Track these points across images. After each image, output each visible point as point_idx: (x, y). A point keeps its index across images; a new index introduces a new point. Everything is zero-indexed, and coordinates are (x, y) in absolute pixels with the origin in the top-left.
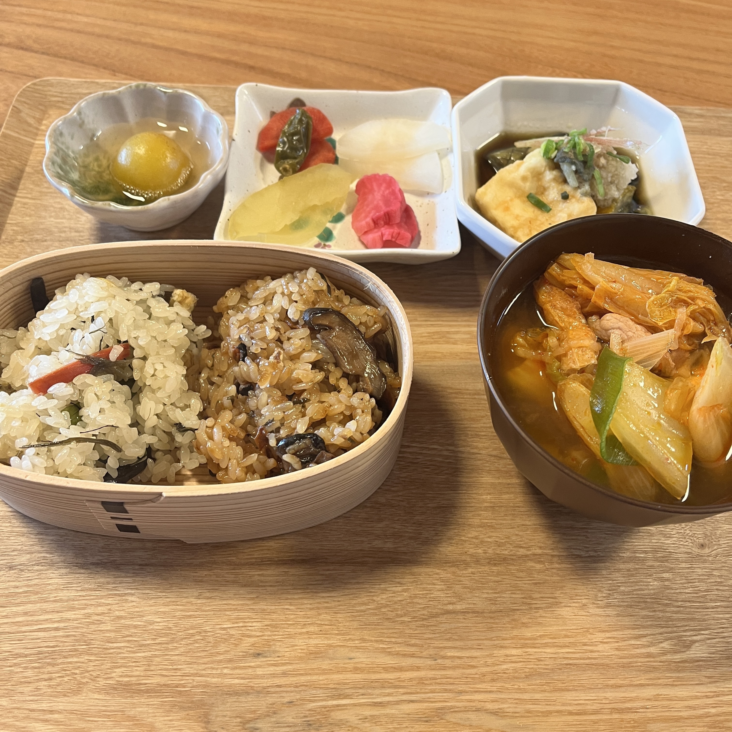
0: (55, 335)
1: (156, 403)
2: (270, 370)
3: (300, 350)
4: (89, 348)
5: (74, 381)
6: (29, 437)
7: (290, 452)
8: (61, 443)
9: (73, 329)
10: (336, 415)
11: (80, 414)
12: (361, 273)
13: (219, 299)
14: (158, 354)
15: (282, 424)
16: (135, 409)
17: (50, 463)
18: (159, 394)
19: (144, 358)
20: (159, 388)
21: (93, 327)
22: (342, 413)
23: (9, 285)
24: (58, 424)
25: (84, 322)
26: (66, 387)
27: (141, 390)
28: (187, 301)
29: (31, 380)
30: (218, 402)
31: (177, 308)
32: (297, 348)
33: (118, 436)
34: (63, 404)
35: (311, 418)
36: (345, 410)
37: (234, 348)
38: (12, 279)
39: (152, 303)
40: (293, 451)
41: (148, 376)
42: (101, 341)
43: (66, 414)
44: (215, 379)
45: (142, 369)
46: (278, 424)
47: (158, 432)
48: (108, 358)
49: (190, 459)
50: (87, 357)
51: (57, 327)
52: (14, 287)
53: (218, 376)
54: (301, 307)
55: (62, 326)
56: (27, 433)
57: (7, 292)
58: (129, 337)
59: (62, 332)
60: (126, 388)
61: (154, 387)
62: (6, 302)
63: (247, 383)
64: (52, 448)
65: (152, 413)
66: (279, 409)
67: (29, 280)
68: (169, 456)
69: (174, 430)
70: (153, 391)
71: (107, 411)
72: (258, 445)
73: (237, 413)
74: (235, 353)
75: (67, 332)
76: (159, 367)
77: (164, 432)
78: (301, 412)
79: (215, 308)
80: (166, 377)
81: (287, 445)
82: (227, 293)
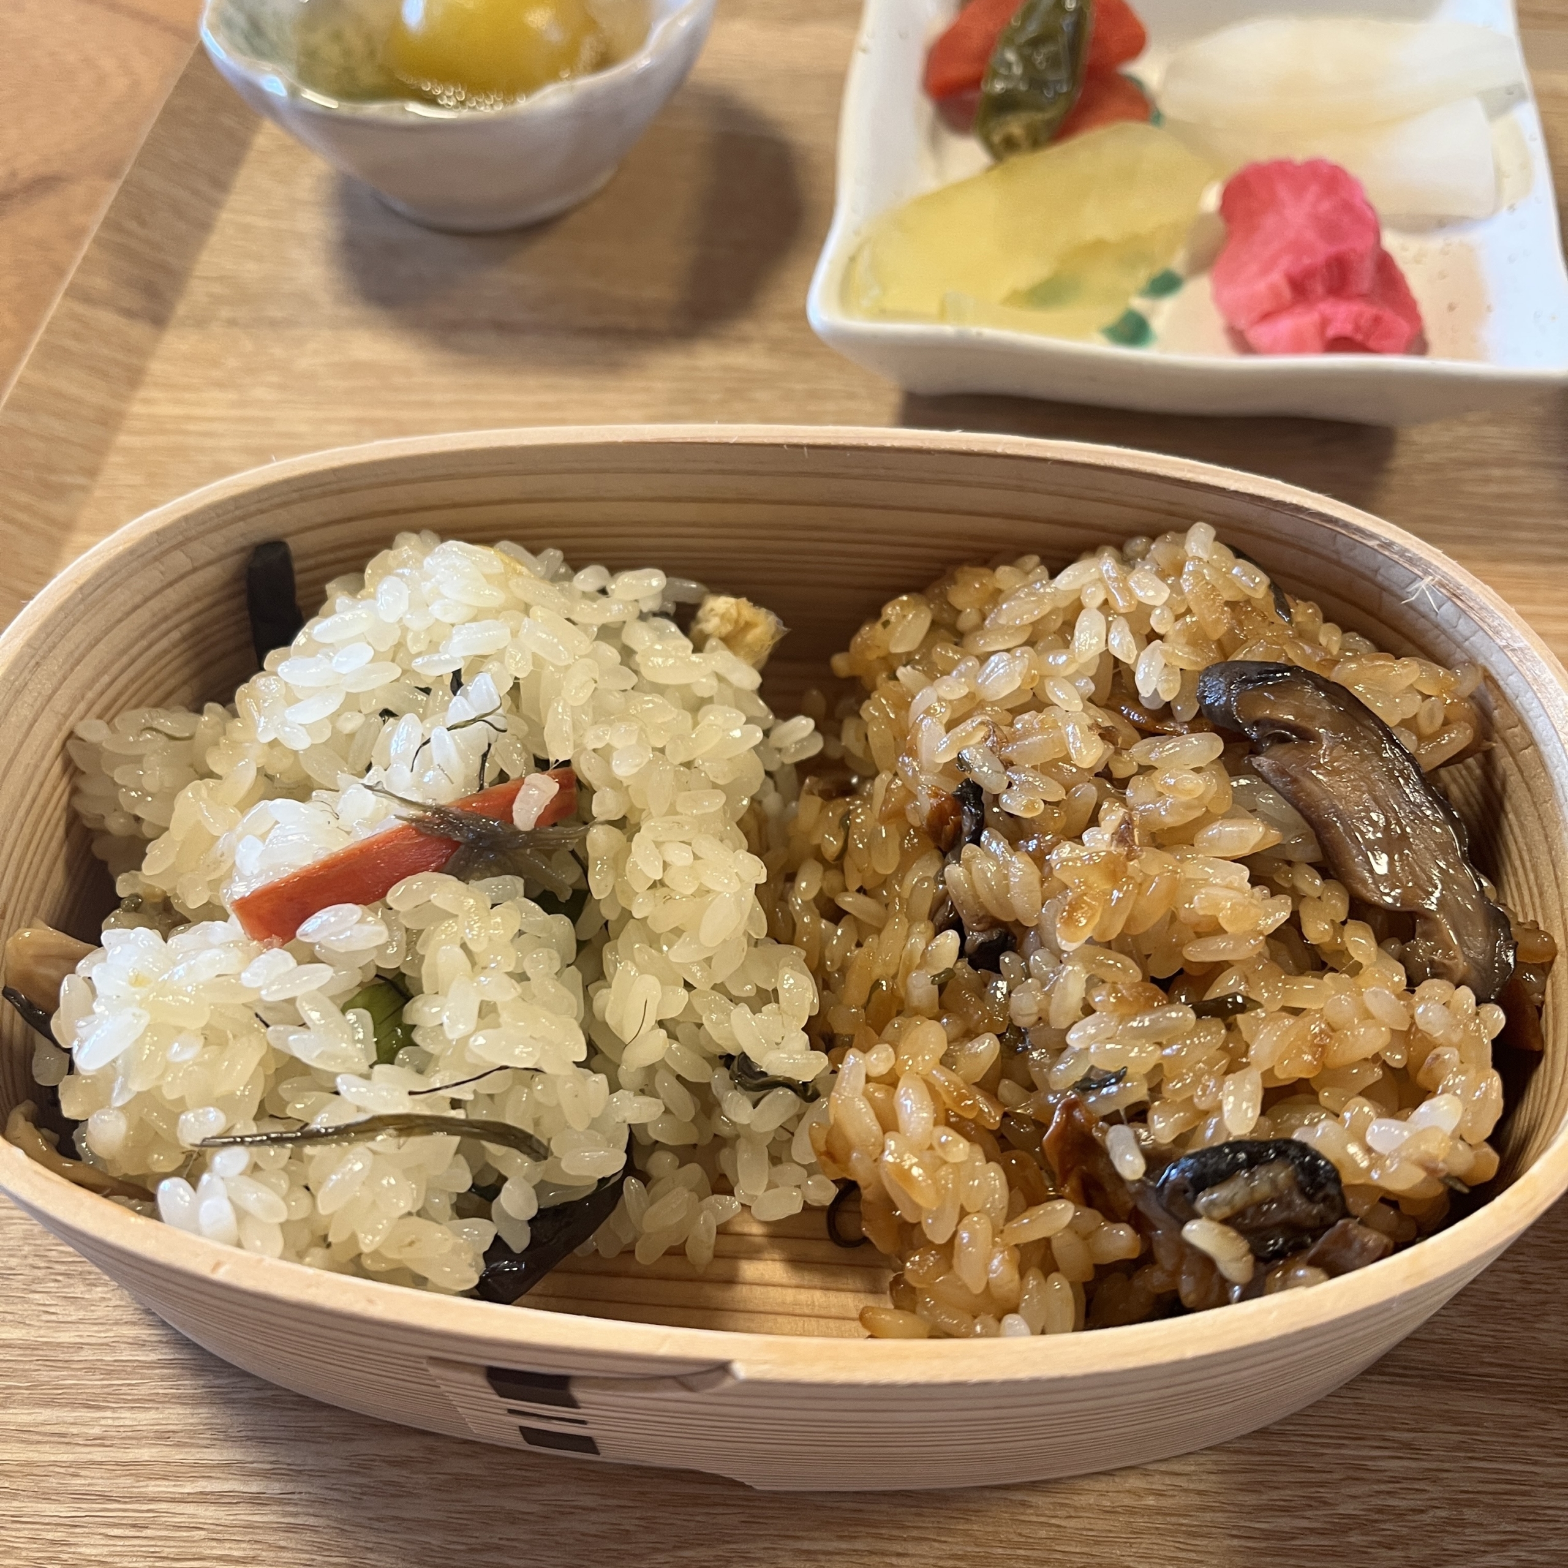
0: (327, 734)
1: (663, 983)
2: (1100, 884)
3: (1197, 813)
4: (444, 781)
5: (390, 898)
6: (226, 1103)
7: (1217, 1213)
8: (343, 1133)
9: (387, 713)
10: (1353, 1065)
11: (408, 1020)
12: (1388, 545)
13: (855, 629)
14: (672, 811)
15: (1155, 1091)
16: (588, 1000)
17: (301, 1206)
18: (679, 954)
19: (624, 825)
20: (678, 932)
21: (461, 707)
22: (1376, 1058)
23: (180, 560)
24: (333, 1057)
25: (427, 691)
26: (361, 921)
27: (606, 932)
28: (751, 636)
29: (241, 890)
30: (877, 984)
31: (719, 658)
32: (1188, 807)
33: (538, 1104)
34: (350, 979)
35: (1268, 1074)
36: (1388, 1047)
37: (936, 795)
38: (190, 540)
39: (641, 637)
40: (1226, 1211)
41: (640, 887)
42: (485, 756)
43: (361, 1021)
44: (848, 901)
45: (619, 859)
46: (1137, 1091)
47: (665, 1083)
48: (507, 816)
49: (771, 1185)
50: (438, 810)
51: (333, 706)
52: (195, 570)
53: (861, 890)
54: (1185, 657)
55: (351, 702)
56: (222, 1089)
57: (170, 584)
58: (579, 747)
59: (351, 723)
60: (561, 923)
61: (661, 926)
62: (166, 618)
63: (994, 923)
64: (308, 1150)
65: (651, 1020)
66: (1141, 1034)
67: (243, 549)
68: (694, 1170)
69: (719, 1078)
70: (653, 940)
71: (505, 1017)
72: (1054, 1161)
73: (955, 1031)
74: (939, 817)
75: (367, 725)
76: (680, 857)
77: (679, 1077)
78: (1224, 1048)
79: (840, 663)
80: (704, 892)
81: (1202, 1181)
82: (891, 611)
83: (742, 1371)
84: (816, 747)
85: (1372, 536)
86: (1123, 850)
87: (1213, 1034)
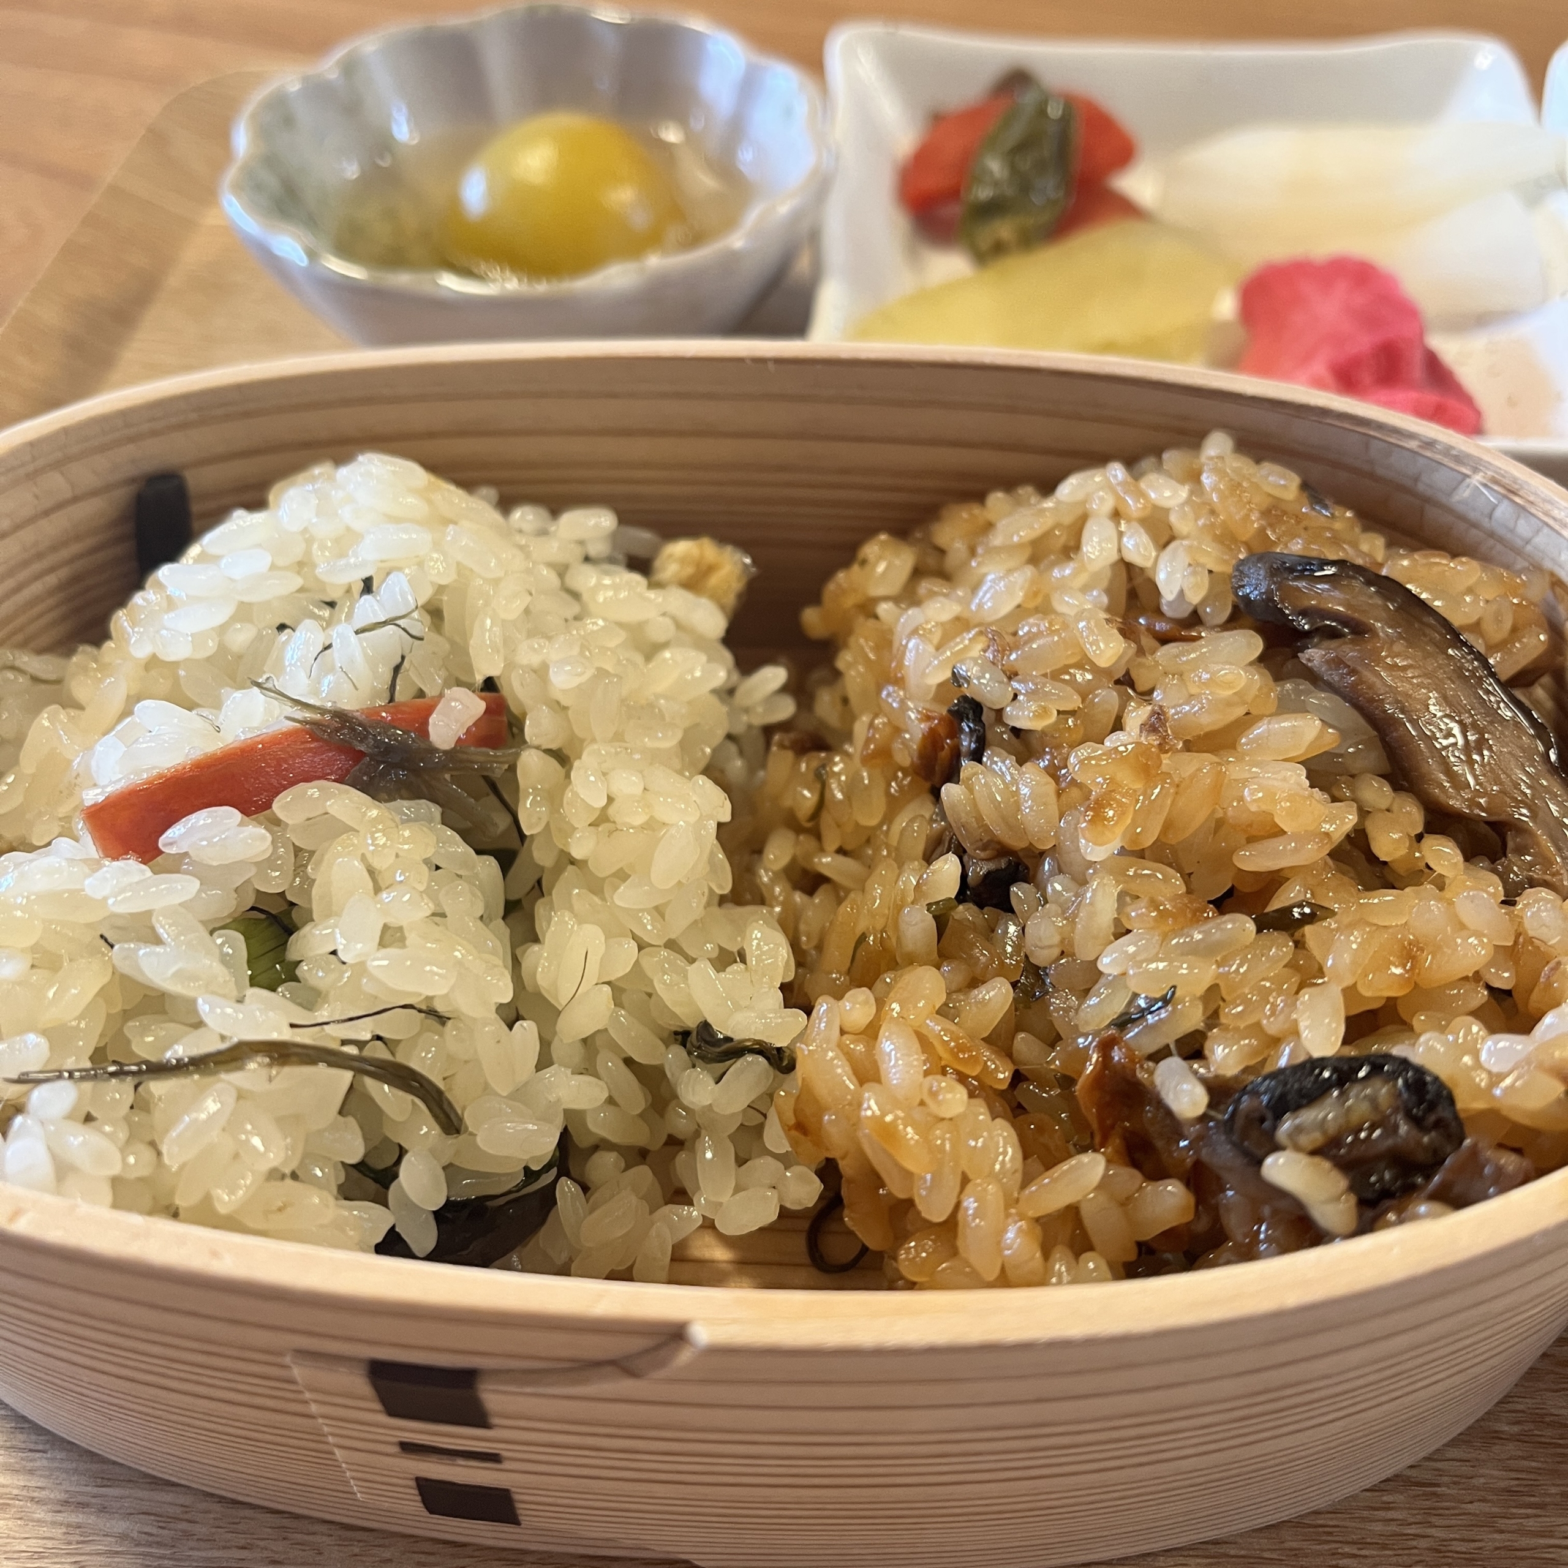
0: (212, 645)
1: (608, 936)
2: (1128, 780)
3: (1239, 711)
4: (347, 686)
5: (276, 806)
6: (55, 1034)
7: (1305, 1140)
8: (200, 1064)
9: (282, 627)
10: (1452, 985)
11: (292, 955)
13: (828, 574)
14: (618, 737)
15: (1213, 1018)
16: (516, 964)
17: (137, 1162)
18: (625, 897)
19: (562, 757)
20: (622, 876)
21: (369, 609)
22: (1477, 977)
23: (57, 484)
24: (194, 978)
25: (331, 604)
26: (241, 824)
27: (539, 889)
28: (714, 580)
29: (93, 796)
30: (863, 938)
31: (677, 601)
32: (1229, 703)
33: (451, 1059)
34: (225, 903)
35: (1350, 993)
36: (1490, 964)
37: (928, 718)
38: (69, 459)
39: (587, 579)
40: (1315, 1138)
41: (580, 820)
42: (397, 669)
43: (235, 944)
44: (826, 862)
45: (554, 797)
46: (1193, 1018)
47: (610, 1064)
48: (424, 732)
49: (738, 1189)
50: (341, 716)
51: (222, 615)
52: (75, 500)
53: (841, 851)
54: (1214, 558)
55: (244, 612)
56: (50, 1016)
58: (510, 665)
59: (241, 637)
60: (486, 864)
61: (602, 868)
63: (1002, 850)
64: (158, 1087)
65: (593, 972)
67: (133, 480)
68: (643, 1173)
69: (673, 1057)
70: (596, 887)
72: (1091, 1113)
73: (960, 978)
74: (932, 741)
75: (259, 637)
76: (627, 784)
77: (629, 1062)
78: (1292, 965)
79: (811, 618)
80: (652, 826)
81: (1282, 1107)
83: (702, 1334)
84: (786, 709)
85: (1412, 436)
86: (1154, 740)
87: (1280, 948)
